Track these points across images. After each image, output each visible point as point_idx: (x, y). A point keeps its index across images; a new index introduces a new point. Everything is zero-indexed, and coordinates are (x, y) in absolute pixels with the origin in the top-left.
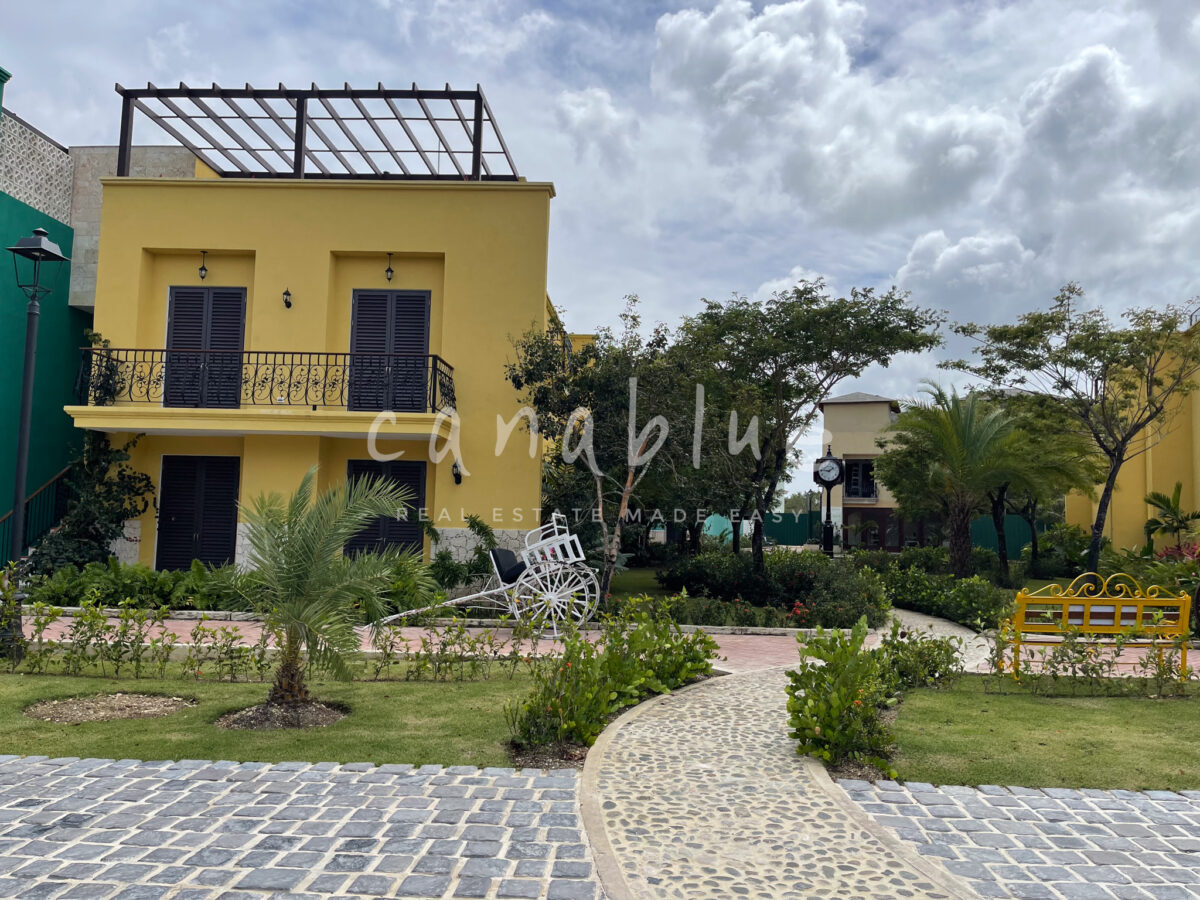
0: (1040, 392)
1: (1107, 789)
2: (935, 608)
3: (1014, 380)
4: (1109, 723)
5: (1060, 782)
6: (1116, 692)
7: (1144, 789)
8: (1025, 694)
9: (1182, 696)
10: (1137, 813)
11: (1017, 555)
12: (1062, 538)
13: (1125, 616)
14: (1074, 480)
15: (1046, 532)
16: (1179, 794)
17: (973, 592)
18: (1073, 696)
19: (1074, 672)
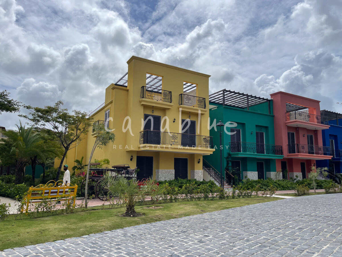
0: (49, 129)
1: (44, 243)
2: (6, 194)
3: (41, 124)
4: (51, 223)
5: (31, 243)
6: (55, 214)
7: (55, 241)
8: (28, 218)
9: (72, 213)
10: (51, 248)
11: (39, 177)
12: (52, 172)
13: (60, 192)
14: (57, 155)
15: (48, 170)
16: (64, 240)
17: (19, 188)
18: (43, 217)
19: (44, 210)
